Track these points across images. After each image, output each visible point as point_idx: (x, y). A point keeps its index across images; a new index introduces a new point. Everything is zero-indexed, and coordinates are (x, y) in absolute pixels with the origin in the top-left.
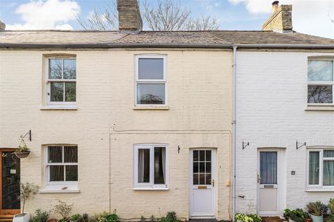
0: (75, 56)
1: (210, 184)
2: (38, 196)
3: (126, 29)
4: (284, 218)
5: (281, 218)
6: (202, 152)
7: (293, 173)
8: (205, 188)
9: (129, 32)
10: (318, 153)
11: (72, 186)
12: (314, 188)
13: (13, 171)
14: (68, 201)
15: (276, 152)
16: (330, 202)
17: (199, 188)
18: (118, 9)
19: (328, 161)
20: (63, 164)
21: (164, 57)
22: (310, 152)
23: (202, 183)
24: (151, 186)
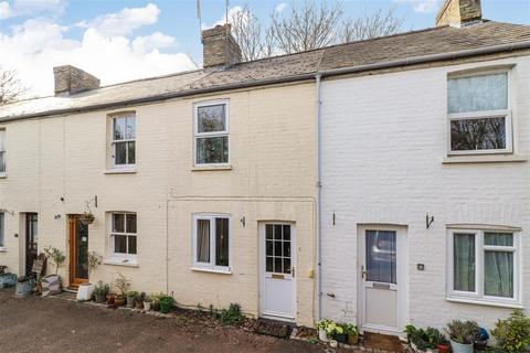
0: (134, 112)
1: (289, 272)
2: (102, 267)
3: (212, 66)
4: (406, 340)
5: (402, 339)
6: (278, 227)
7: (421, 267)
8: (282, 277)
9: (215, 69)
10: (472, 237)
11: (132, 259)
12: (463, 296)
13: (84, 239)
14: (129, 275)
15: (394, 232)
16: (498, 325)
17: (274, 276)
18: (203, 42)
19: (497, 252)
20: (125, 234)
21: (226, 102)
22: (456, 235)
23: (278, 270)
24: (211, 267)
